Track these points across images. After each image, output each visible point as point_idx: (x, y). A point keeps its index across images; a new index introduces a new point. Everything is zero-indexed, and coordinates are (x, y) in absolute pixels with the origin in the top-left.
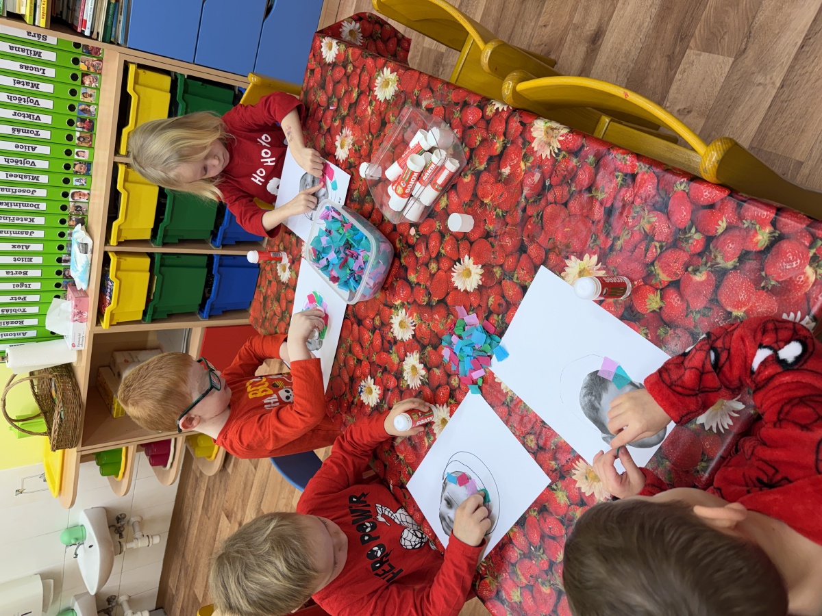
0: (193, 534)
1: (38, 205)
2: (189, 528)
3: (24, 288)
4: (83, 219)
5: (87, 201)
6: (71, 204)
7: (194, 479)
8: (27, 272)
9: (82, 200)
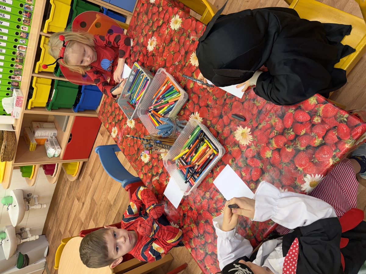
0: (61, 205)
1: (2, 50)
2: (60, 202)
5: (25, 51)
7: (64, 182)
9: (23, 50)
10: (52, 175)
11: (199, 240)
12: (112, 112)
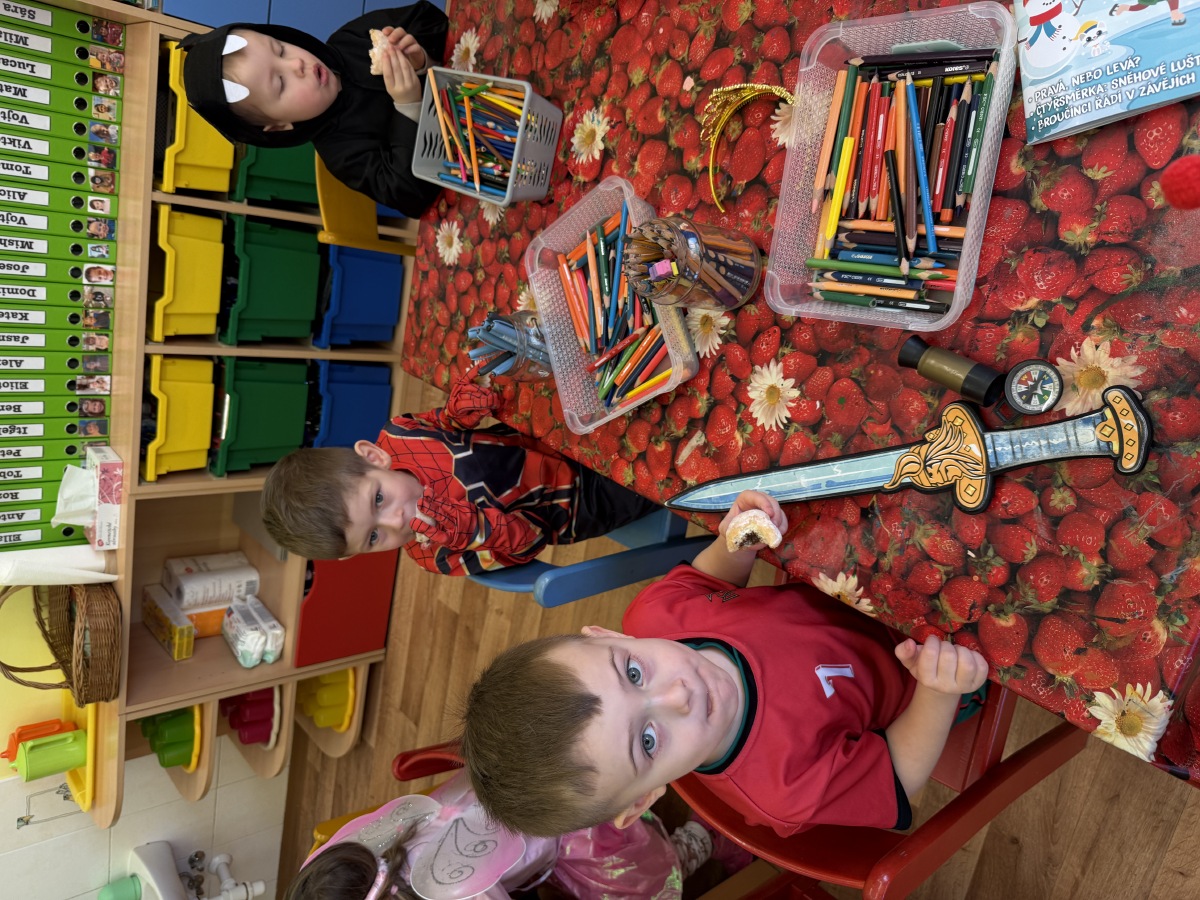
1: (33, 291)
3: (15, 434)
4: (106, 314)
5: (111, 283)
6: (87, 289)
8: (19, 406)
9: (103, 282)
10: (267, 740)
11: (976, 578)
12: (453, 316)
